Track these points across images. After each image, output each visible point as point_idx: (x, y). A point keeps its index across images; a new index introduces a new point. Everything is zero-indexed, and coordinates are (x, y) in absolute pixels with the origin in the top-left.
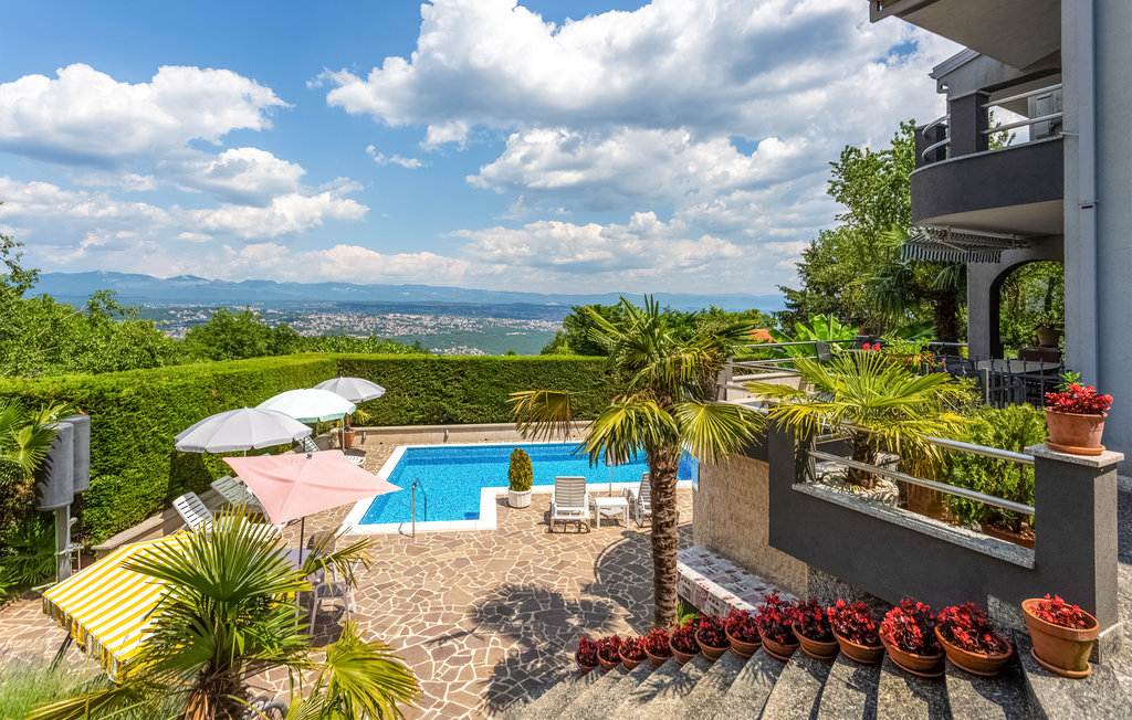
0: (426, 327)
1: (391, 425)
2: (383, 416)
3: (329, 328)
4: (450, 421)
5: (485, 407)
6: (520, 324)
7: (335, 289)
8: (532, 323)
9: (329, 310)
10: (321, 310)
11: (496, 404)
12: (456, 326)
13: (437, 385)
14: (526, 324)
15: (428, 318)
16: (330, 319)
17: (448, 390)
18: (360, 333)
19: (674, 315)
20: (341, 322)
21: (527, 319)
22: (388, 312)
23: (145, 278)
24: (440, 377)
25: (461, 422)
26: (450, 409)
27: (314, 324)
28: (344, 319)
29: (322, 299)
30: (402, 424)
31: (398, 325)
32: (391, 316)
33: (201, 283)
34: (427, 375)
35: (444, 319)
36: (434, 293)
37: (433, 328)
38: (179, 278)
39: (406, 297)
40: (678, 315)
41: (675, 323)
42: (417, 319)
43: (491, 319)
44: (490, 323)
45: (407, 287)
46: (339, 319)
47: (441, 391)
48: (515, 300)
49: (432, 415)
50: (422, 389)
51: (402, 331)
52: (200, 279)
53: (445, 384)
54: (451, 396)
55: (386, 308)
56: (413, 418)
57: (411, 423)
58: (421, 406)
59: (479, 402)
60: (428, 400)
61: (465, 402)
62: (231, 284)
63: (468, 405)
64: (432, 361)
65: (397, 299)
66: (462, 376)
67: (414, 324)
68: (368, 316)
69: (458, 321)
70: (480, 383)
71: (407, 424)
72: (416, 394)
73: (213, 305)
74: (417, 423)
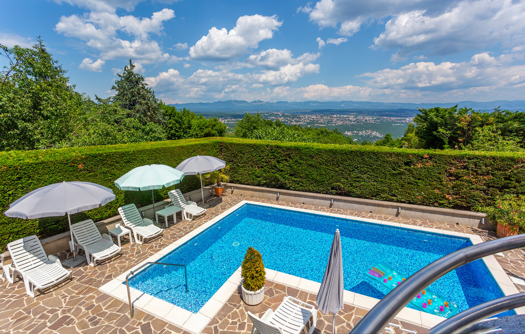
0: (351, 121)
1: (248, 184)
2: (244, 179)
3: (308, 121)
4: (282, 187)
5: (304, 180)
6: (401, 120)
7: (311, 104)
8: (408, 119)
9: (308, 113)
10: (306, 113)
11: (312, 179)
12: (366, 120)
13: (274, 162)
14: (404, 120)
15: (352, 117)
16: (309, 117)
17: (280, 166)
18: (321, 123)
19: (503, 114)
20: (313, 119)
21: (405, 117)
22: (333, 114)
23: (245, 102)
24: (275, 157)
25: (288, 189)
26: (281, 179)
27: (302, 119)
28: (314, 117)
29: (306, 108)
30: (254, 185)
31: (338, 120)
32: (335, 116)
33: (262, 103)
34: (268, 155)
35: (360, 117)
36: (356, 105)
37: (354, 121)
38: (255, 102)
39: (343, 107)
40: (507, 113)
41: (503, 119)
42: (347, 117)
43: (384, 117)
44: (384, 119)
45: (343, 102)
46: (312, 117)
47: (275, 166)
48: (399, 107)
49: (271, 181)
50: (265, 164)
51: (340, 123)
52: (261, 102)
53: (278, 162)
54: (282, 171)
55: (333, 112)
56: (260, 181)
57: (259, 185)
58: (264, 175)
59: (301, 177)
60: (269, 172)
61: (291, 175)
62: (272, 103)
63: (293, 178)
64: (272, 146)
65: (338, 108)
66: (290, 157)
67: (345, 120)
68: (325, 116)
69: (367, 118)
70: (300, 164)
71: (256, 186)
72: (262, 167)
73: (266, 112)
74: (263, 186)
